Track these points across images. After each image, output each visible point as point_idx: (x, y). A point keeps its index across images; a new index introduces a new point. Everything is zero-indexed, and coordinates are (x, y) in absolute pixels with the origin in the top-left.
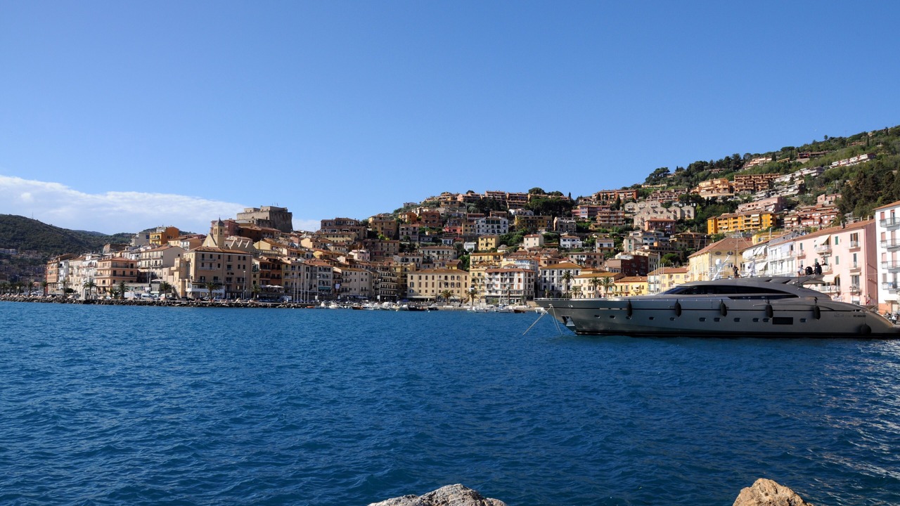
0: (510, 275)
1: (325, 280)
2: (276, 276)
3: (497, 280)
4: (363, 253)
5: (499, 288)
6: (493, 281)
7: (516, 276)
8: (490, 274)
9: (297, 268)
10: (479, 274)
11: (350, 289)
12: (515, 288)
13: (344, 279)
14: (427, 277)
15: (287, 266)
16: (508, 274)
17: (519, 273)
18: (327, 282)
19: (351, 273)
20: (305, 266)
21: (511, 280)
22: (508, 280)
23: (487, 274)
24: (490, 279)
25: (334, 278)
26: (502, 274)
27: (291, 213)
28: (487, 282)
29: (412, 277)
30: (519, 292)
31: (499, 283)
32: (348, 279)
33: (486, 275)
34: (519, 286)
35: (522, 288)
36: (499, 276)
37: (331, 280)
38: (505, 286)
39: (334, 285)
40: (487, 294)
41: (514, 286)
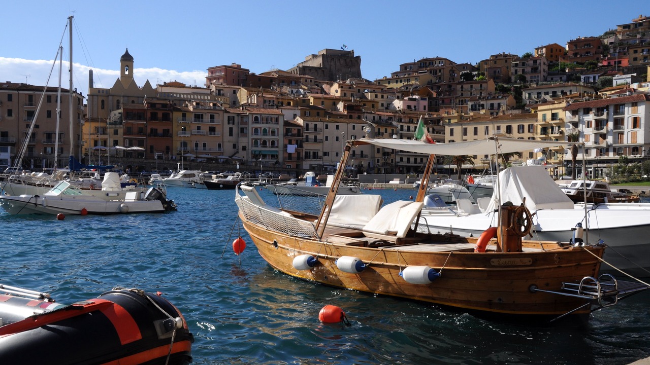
0: (616, 113)
1: (269, 137)
2: (160, 131)
3: (589, 125)
4: (415, 100)
5: (590, 143)
6: (581, 127)
7: (628, 113)
8: (575, 113)
9: (207, 118)
10: (554, 116)
11: (325, 154)
12: (627, 140)
13: (311, 137)
14: (476, 129)
15: (184, 116)
16: (612, 109)
17: (635, 104)
18: (273, 143)
19: (327, 127)
20: (226, 116)
21: (619, 123)
22: (611, 125)
23: (568, 114)
24: (576, 125)
25: (286, 134)
26: (599, 111)
27: (358, 58)
28: (568, 130)
29: (452, 131)
30: (635, 149)
31: (590, 132)
32: (319, 137)
33: (566, 116)
34: (634, 136)
35: (640, 140)
36: (591, 117)
37: (280, 139)
38: (604, 136)
39: (285, 146)
40: (569, 156)
41: (625, 136)
